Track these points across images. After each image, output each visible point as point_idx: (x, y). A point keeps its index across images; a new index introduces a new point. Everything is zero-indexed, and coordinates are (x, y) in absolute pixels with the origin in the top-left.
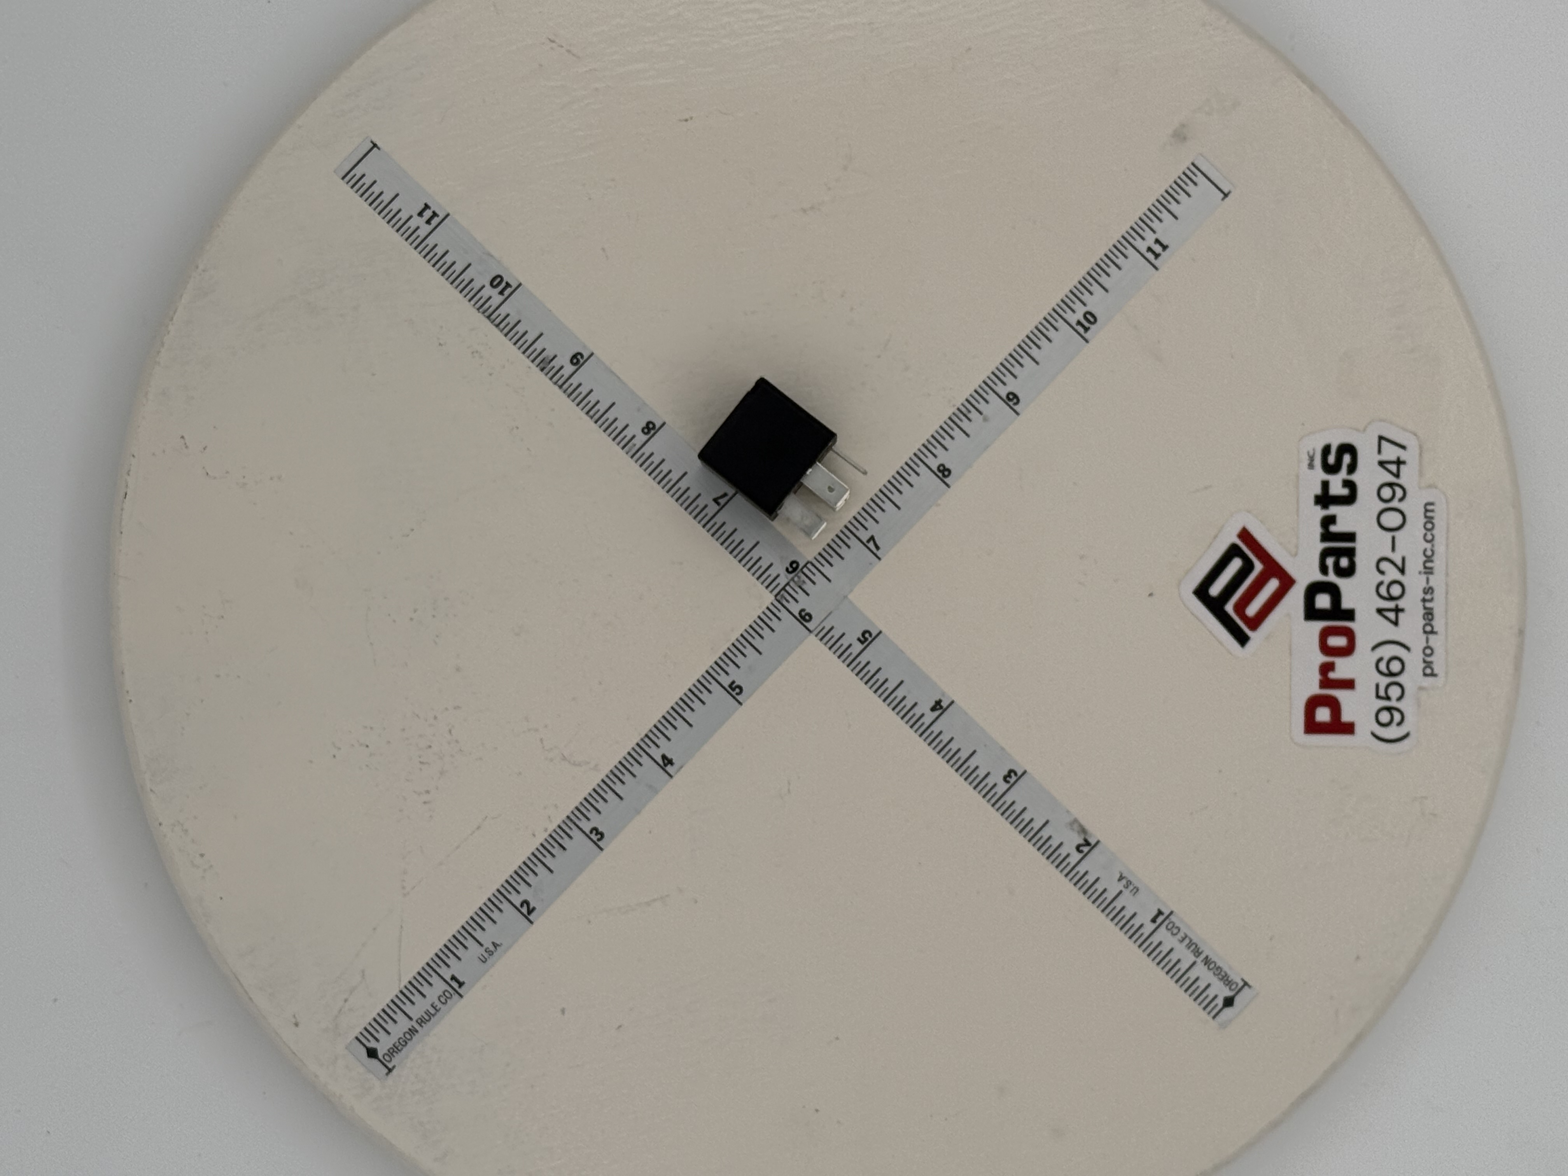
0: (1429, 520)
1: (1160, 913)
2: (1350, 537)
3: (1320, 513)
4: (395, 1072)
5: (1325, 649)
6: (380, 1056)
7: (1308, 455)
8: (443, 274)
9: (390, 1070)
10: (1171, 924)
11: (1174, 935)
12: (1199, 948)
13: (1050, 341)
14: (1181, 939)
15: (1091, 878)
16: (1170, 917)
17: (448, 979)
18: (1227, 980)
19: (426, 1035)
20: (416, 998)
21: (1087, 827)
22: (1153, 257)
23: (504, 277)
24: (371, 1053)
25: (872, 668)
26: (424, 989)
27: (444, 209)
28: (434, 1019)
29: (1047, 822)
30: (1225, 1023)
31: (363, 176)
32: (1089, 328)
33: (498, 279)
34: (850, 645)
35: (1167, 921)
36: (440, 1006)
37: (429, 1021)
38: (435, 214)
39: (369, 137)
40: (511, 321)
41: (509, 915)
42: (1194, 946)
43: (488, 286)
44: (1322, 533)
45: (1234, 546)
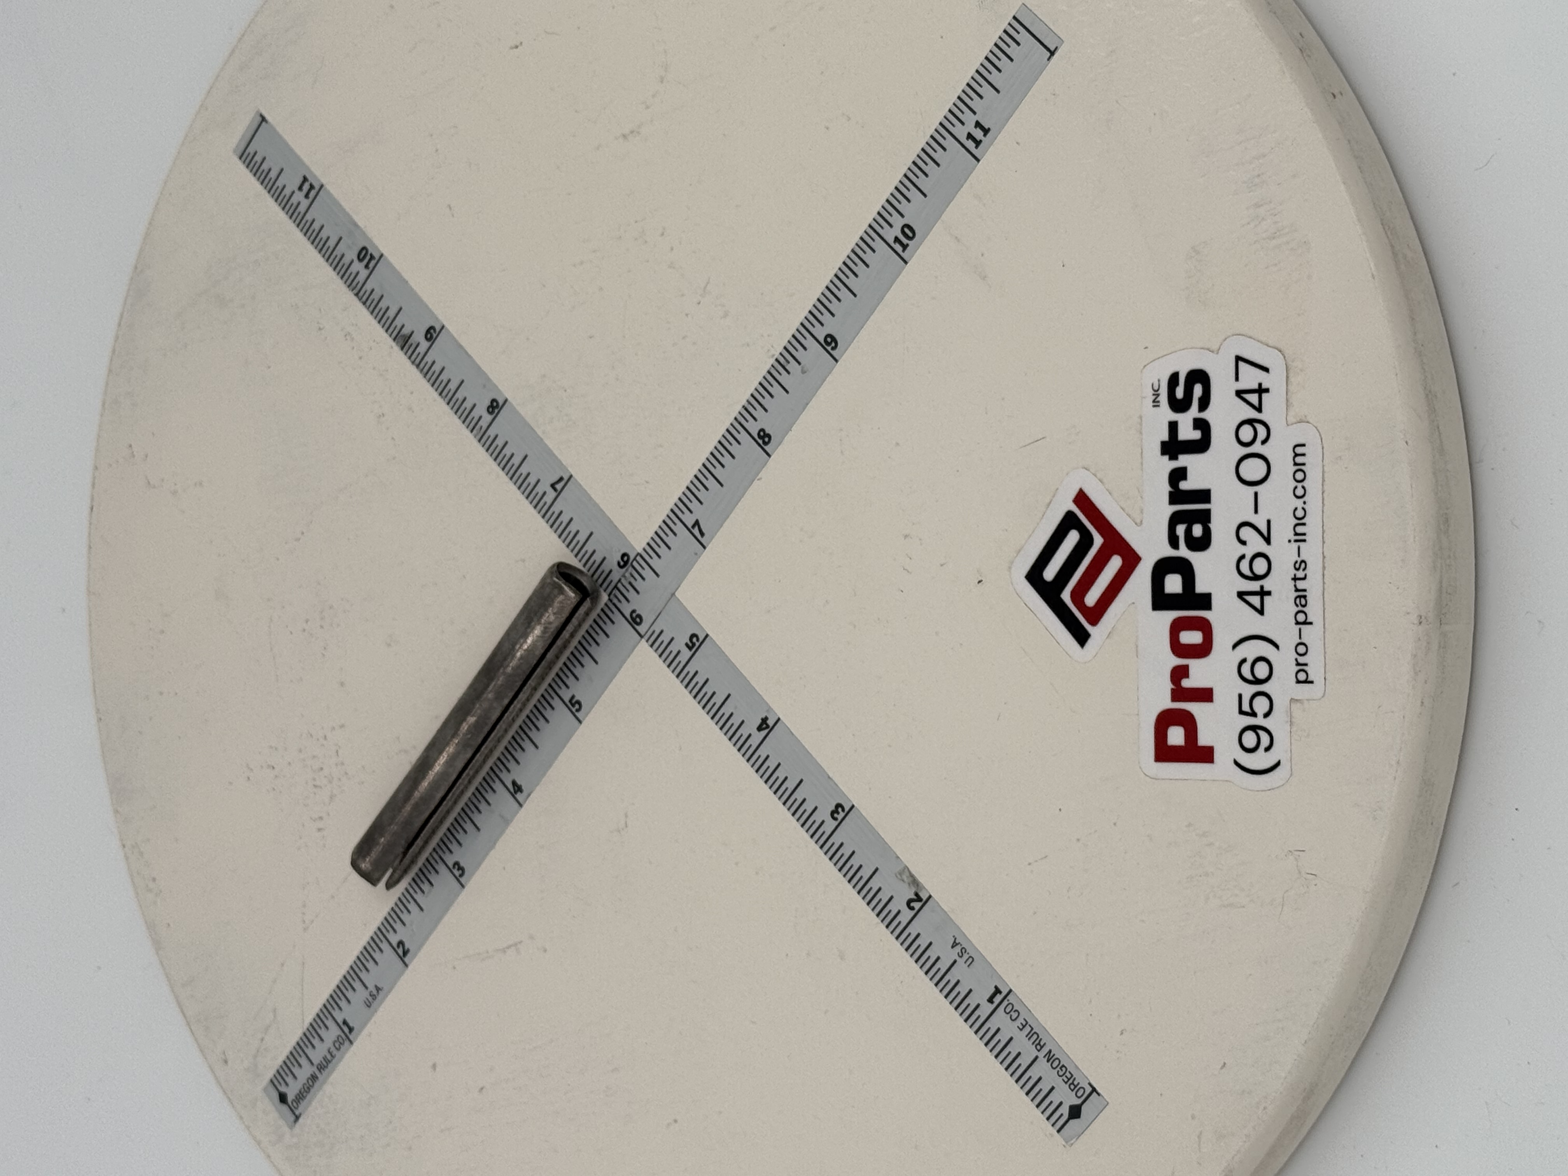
0: (1299, 467)
1: (997, 991)
2: (1204, 496)
3: (1167, 465)
5: (1178, 649)
6: (290, 1102)
7: (1152, 388)
8: (320, 251)
9: (297, 1118)
10: (1010, 1007)
11: (1013, 1020)
12: (1041, 1039)
13: (867, 266)
14: (1021, 1027)
15: (923, 942)
16: (1008, 998)
17: (341, 1024)
18: (1073, 1083)
19: (324, 1082)
20: (316, 1042)
21: (917, 877)
22: (974, 145)
23: (368, 248)
24: (283, 1098)
25: (700, 679)
26: (322, 1033)
27: (319, 180)
28: (330, 1065)
29: (877, 870)
30: (1072, 1139)
31: (255, 153)
32: (908, 245)
33: (364, 252)
34: (679, 652)
35: (1005, 1003)
36: (335, 1052)
37: (327, 1067)
38: (312, 187)
39: (259, 109)
40: (375, 296)
41: (387, 957)
42: (1035, 1036)
43: (356, 259)
44: (1170, 493)
45: (1070, 515)
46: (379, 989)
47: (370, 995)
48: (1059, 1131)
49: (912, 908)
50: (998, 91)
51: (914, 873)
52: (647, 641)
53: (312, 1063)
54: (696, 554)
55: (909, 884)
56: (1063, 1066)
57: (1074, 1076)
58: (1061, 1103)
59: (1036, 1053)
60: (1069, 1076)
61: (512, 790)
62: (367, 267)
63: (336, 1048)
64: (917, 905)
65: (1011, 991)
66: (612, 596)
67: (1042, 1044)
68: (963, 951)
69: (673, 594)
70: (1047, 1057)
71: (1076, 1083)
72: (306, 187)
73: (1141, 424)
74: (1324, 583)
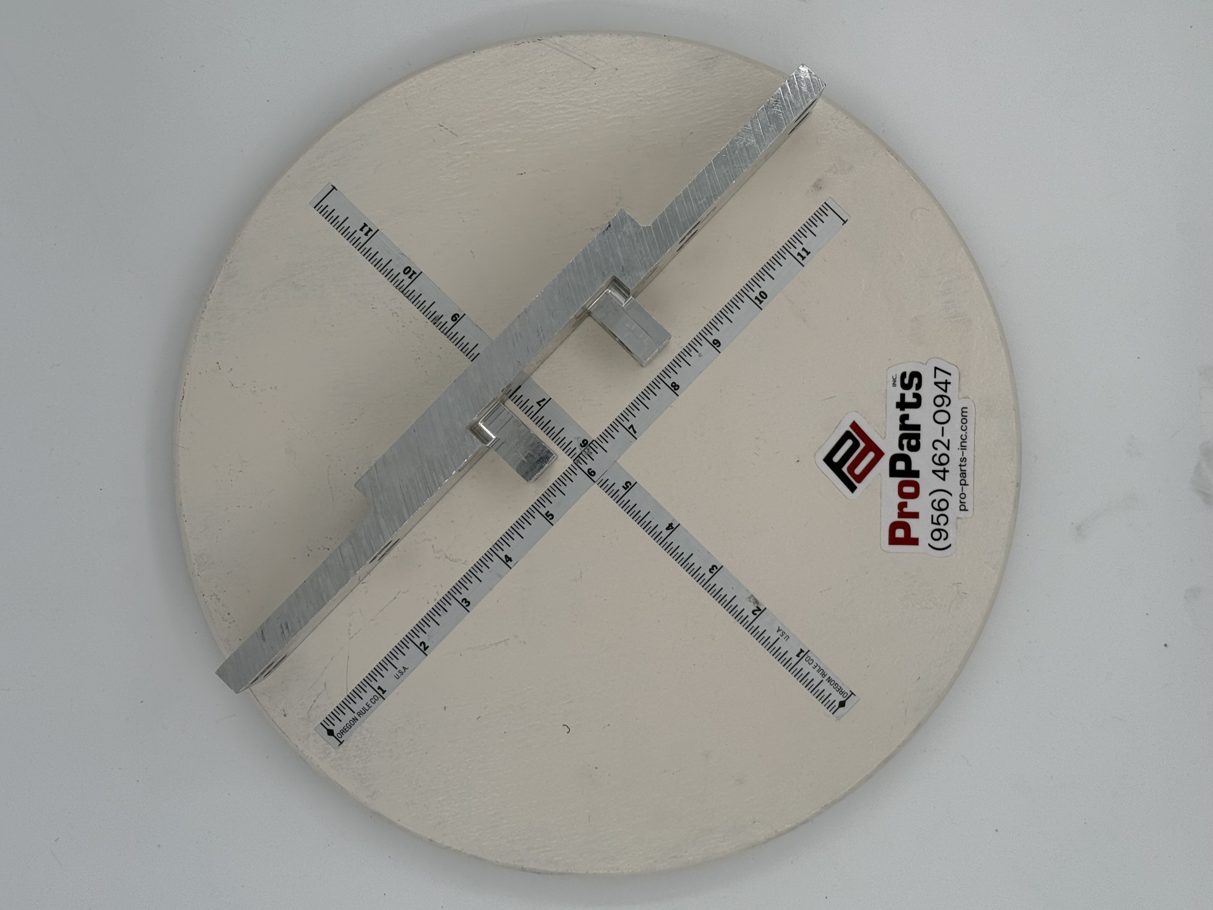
0: (964, 417)
1: (802, 651)
2: (917, 427)
4: (342, 744)
5: (902, 494)
6: (335, 735)
7: (893, 378)
8: (375, 266)
9: (341, 743)
10: (809, 658)
11: (811, 664)
12: (825, 672)
13: (739, 308)
14: (814, 667)
15: (761, 630)
16: (808, 654)
17: (376, 688)
18: (841, 691)
19: (364, 721)
20: (357, 700)
21: (757, 599)
22: (801, 259)
23: (412, 268)
24: (330, 733)
25: (631, 504)
26: (362, 694)
27: (375, 227)
28: (367, 713)
29: (735, 596)
30: (834, 717)
31: (326, 206)
32: (763, 301)
33: (409, 270)
34: (618, 491)
35: (806, 656)
36: (371, 705)
37: (364, 713)
38: (370, 230)
39: (330, 182)
40: (416, 294)
41: (413, 651)
42: (822, 671)
43: (402, 273)
44: (900, 425)
45: (848, 433)
46: (406, 668)
47: (399, 672)
48: (833, 713)
49: (755, 614)
50: (815, 235)
52: (598, 484)
53: (354, 712)
54: (631, 442)
55: (754, 603)
56: (836, 683)
57: (842, 688)
58: (835, 701)
59: (822, 678)
60: (839, 688)
61: (505, 560)
62: (410, 277)
63: (373, 703)
64: (758, 613)
65: (808, 651)
66: (576, 461)
68: (783, 633)
69: (615, 461)
70: (828, 680)
74: (974, 468)
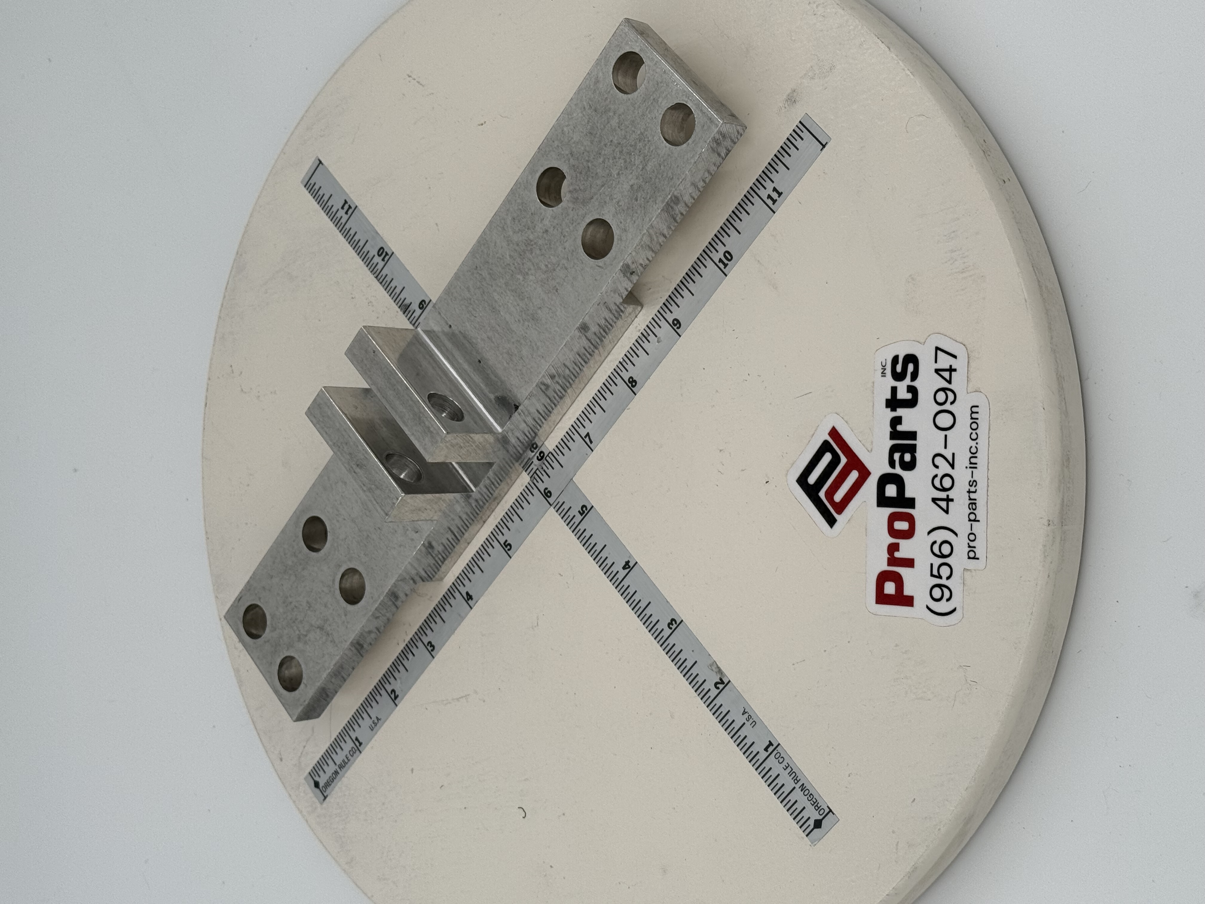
0: (974, 421)
1: (771, 744)
2: (912, 435)
3: (890, 414)
4: (327, 799)
5: (893, 532)
6: (321, 787)
7: (881, 364)
8: (354, 249)
10: (779, 754)
11: (780, 763)
12: (797, 777)
13: (701, 276)
14: (785, 768)
15: (724, 710)
16: (777, 749)
17: (354, 740)
18: (817, 806)
19: (343, 776)
20: (338, 750)
21: (722, 669)
22: (772, 202)
23: (385, 248)
24: (317, 785)
25: (587, 534)
26: (342, 744)
27: (354, 203)
28: (347, 766)
29: (696, 662)
30: (815, 842)
31: (315, 184)
32: (727, 264)
33: (382, 250)
34: (574, 516)
35: (775, 752)
36: (350, 757)
37: (344, 767)
38: (350, 207)
39: (317, 157)
40: (388, 279)
41: (385, 699)
42: (794, 774)
43: (376, 255)
44: (891, 432)
45: (826, 442)
46: (379, 719)
47: (373, 723)
48: (807, 836)
49: (718, 688)
50: (788, 169)
51: (719, 665)
52: (554, 508)
53: (335, 764)
54: (587, 454)
55: (716, 672)
56: (811, 794)
57: (818, 801)
58: (809, 818)
59: (794, 785)
60: (815, 801)
61: (466, 599)
62: (383, 260)
63: (352, 756)
64: (721, 686)
65: (779, 744)
66: (532, 478)
67: (798, 779)
68: (750, 717)
69: (572, 479)
70: (801, 788)
71: (819, 806)
72: (346, 207)
73: (873, 387)
74: (988, 495)
